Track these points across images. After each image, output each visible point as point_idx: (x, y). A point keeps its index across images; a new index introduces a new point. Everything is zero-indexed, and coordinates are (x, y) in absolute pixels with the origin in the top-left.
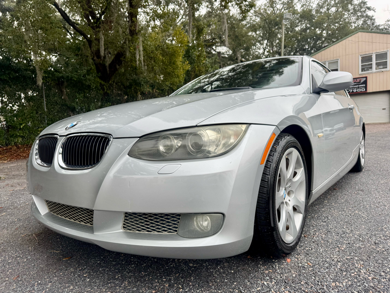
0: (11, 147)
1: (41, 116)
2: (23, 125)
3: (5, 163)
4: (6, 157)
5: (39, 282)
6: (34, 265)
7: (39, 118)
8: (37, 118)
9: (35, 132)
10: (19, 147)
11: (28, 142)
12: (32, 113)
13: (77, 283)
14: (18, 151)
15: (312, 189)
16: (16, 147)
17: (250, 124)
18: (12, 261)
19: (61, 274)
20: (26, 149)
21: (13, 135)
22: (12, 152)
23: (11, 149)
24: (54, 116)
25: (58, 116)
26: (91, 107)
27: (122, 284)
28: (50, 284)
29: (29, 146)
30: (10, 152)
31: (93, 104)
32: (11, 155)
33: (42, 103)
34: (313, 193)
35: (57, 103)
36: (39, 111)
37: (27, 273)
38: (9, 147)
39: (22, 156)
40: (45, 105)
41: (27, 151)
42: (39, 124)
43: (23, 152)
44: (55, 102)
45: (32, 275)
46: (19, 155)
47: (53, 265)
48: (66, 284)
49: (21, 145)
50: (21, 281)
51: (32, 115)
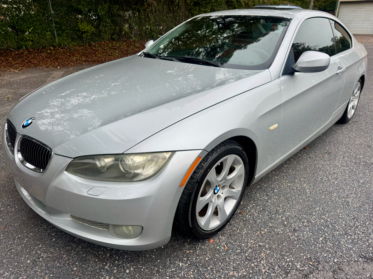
0: (22, 51)
1: (48, 19)
2: (31, 29)
3: (16, 73)
4: (18, 63)
5: (19, 236)
6: (19, 217)
7: (46, 21)
8: (45, 20)
9: (44, 36)
10: (30, 51)
11: (38, 47)
12: (39, 15)
13: (45, 241)
14: (29, 57)
15: (255, 175)
16: (27, 51)
17: (175, 151)
18: (4, 209)
19: (36, 230)
20: (36, 54)
21: (23, 39)
22: (23, 57)
23: (22, 53)
24: (61, 19)
25: (65, 20)
26: (99, 9)
27: (76, 249)
28: (26, 239)
29: (39, 51)
30: (22, 57)
31: (100, 7)
32: (23, 61)
33: (48, 4)
34: (256, 178)
35: (63, 5)
36: (45, 14)
37: (13, 224)
38: (21, 51)
39: (33, 64)
40: (51, 6)
41: (38, 58)
42: (48, 27)
43: (34, 58)
44: (61, 3)
45: (16, 228)
46: (30, 61)
47: (32, 219)
48: (37, 241)
49: (32, 49)
50: (7, 232)
51: (38, 18)
